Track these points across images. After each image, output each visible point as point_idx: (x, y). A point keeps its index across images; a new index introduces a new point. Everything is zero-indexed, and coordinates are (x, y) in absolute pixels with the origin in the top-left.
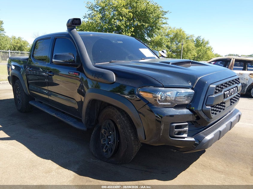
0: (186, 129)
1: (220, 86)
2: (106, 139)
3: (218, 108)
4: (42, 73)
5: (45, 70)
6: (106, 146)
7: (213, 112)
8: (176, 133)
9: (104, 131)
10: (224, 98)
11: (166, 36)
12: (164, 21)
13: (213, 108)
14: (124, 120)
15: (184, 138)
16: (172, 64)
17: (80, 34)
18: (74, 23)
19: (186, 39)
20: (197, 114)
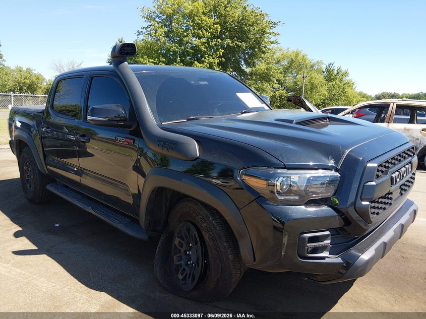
0: (327, 242)
1: (383, 164)
2: (184, 257)
3: (381, 203)
4: (67, 136)
5: (72, 130)
6: (183, 268)
7: (373, 210)
8: (309, 250)
9: (179, 241)
10: (392, 184)
11: (276, 63)
12: (273, 39)
13: (373, 205)
14: (215, 224)
15: (323, 258)
16: (296, 124)
17: (134, 70)
18: (124, 52)
19: (310, 68)
20: (344, 215)
